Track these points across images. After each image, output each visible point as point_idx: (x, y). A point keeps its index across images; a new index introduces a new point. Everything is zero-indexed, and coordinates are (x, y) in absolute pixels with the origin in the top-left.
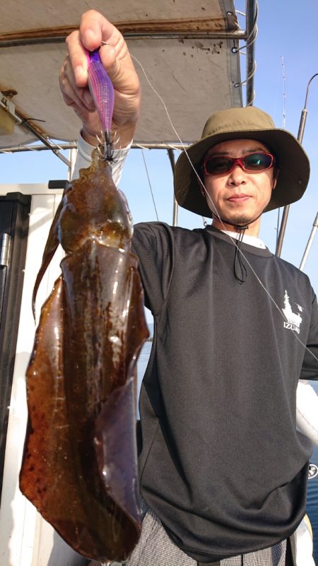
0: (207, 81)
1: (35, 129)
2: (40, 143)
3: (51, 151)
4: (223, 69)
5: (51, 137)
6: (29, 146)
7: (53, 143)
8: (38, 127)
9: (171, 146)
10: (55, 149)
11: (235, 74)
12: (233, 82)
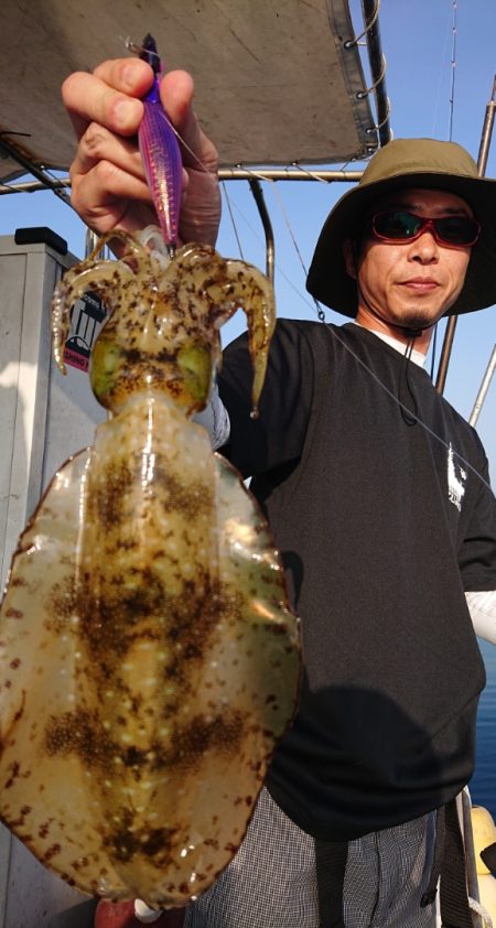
0: (292, 38)
1: (18, 152)
2: (29, 180)
3: (50, 192)
4: (318, 11)
5: (48, 167)
6: (14, 184)
7: (55, 175)
8: (24, 149)
9: (256, 173)
10: (57, 188)
11: (341, 20)
12: (341, 39)
